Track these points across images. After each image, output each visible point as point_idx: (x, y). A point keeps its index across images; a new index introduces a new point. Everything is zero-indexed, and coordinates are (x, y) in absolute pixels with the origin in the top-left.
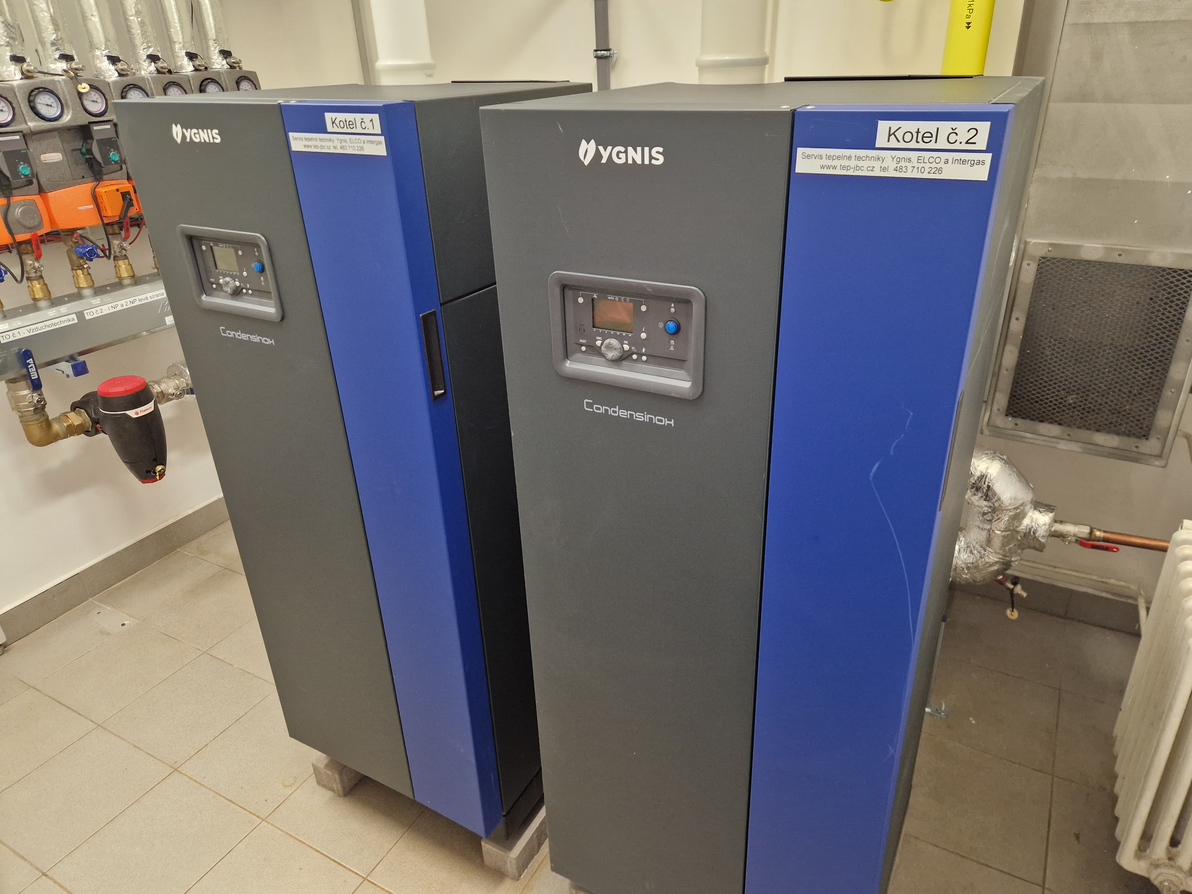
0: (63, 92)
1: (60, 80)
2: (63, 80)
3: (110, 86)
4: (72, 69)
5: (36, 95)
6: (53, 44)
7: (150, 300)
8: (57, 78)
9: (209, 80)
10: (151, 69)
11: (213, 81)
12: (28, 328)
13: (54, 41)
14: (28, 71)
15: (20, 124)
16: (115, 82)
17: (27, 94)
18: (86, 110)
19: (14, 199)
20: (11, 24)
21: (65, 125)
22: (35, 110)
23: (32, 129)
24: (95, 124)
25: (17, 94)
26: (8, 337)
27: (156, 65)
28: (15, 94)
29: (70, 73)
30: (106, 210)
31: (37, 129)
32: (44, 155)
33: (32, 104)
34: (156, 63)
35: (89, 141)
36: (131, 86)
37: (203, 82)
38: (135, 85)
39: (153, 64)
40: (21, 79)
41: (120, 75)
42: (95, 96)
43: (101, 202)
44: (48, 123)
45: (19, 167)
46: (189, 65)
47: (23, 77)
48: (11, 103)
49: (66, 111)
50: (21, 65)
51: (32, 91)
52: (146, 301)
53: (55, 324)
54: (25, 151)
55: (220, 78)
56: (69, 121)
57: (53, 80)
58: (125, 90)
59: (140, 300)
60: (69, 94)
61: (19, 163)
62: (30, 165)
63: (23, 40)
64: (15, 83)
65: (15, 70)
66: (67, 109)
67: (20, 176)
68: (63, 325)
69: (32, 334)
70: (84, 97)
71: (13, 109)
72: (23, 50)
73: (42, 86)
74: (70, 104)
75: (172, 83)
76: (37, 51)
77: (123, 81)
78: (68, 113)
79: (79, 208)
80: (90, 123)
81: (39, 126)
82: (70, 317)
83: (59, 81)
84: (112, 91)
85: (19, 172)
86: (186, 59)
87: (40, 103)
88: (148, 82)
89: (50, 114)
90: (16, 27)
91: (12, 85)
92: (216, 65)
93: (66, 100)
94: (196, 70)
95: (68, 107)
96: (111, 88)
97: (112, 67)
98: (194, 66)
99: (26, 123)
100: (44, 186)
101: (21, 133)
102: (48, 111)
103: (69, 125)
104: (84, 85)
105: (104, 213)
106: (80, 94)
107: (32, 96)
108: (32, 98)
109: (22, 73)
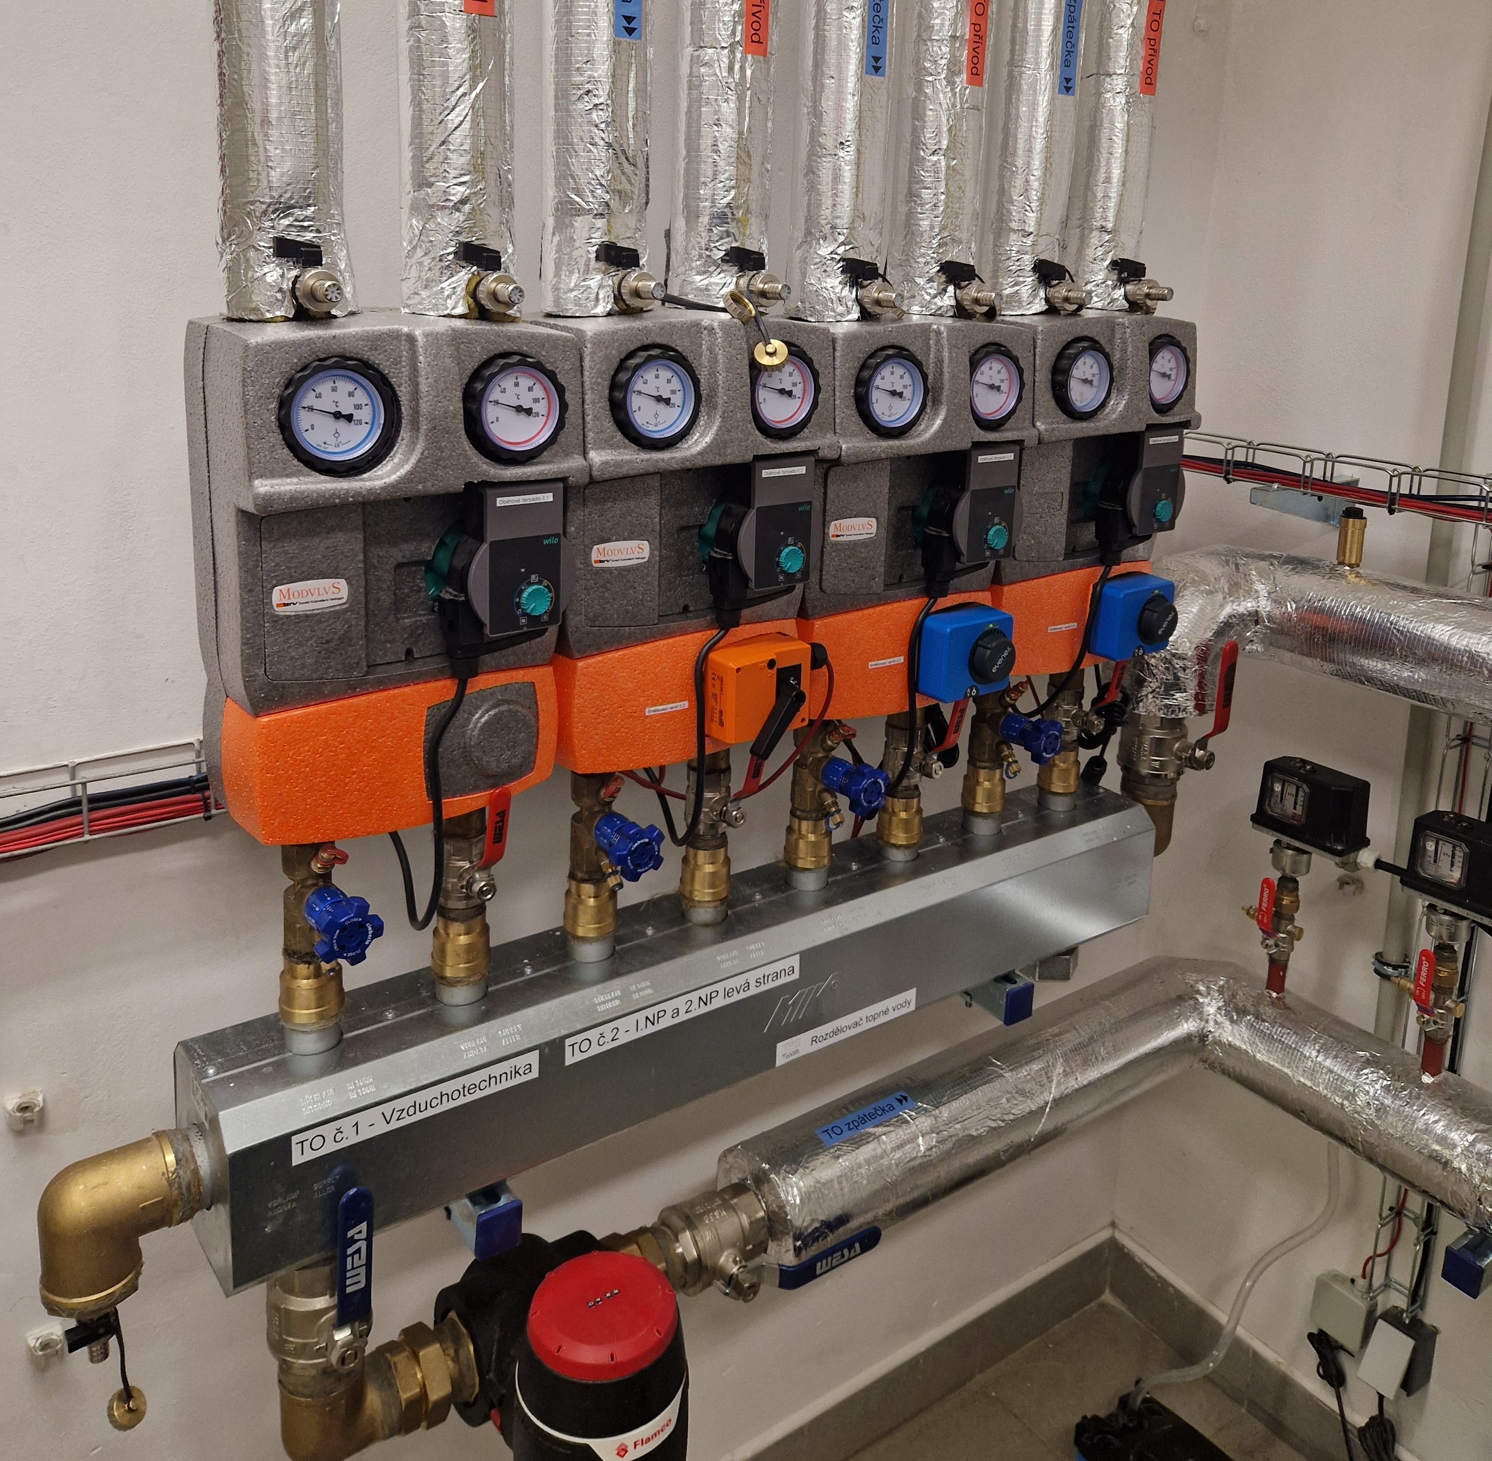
0: (714, 360)
1: (716, 324)
2: (722, 324)
3: (834, 350)
4: (751, 292)
5: (638, 367)
6: (721, 218)
7: (754, 991)
8: (706, 318)
9: (1086, 344)
10: (940, 304)
11: (1093, 345)
12: (387, 1108)
13: (727, 210)
14: (637, 293)
15: (567, 454)
16: (851, 338)
17: (615, 363)
18: (757, 418)
19: (481, 683)
20: (630, 153)
21: (688, 465)
22: (622, 415)
23: (595, 473)
24: (766, 463)
25: (587, 363)
26: (318, 1142)
27: (958, 291)
28: (581, 360)
29: (746, 306)
30: (721, 723)
31: (611, 472)
32: (601, 546)
33: (618, 395)
34: (960, 288)
35: (736, 509)
36: (890, 352)
37: (1067, 346)
38: (903, 349)
39: (951, 289)
40: (609, 314)
41: (866, 316)
42: (792, 378)
43: (715, 695)
44: (644, 456)
45: (522, 591)
46: (1035, 296)
47: (617, 308)
48: (561, 390)
49: (702, 421)
50: (621, 274)
51: (631, 355)
52: (743, 995)
53: (469, 1090)
54: (556, 541)
55: (1111, 340)
56: (701, 453)
57: (697, 325)
58: (872, 361)
59: (727, 994)
60: (728, 370)
61: (527, 576)
62: (555, 585)
63: (647, 203)
64: (589, 327)
65: (601, 287)
66: (708, 414)
67: (517, 619)
68: (495, 1089)
69: (395, 1125)
70: (764, 379)
71: (564, 407)
72: (638, 229)
73: (659, 340)
74: (721, 398)
75: (994, 347)
76: (668, 234)
77: (872, 335)
78: (708, 426)
79: (649, 711)
80: (757, 458)
81: (617, 465)
82: (520, 1061)
83: (711, 330)
84: (837, 363)
85: (518, 605)
86: (1030, 279)
87: (640, 393)
88: (938, 342)
89: (656, 425)
90: (641, 162)
91: (580, 333)
92: (1095, 299)
93: (713, 390)
94: (1052, 310)
95: (713, 407)
96: (838, 354)
97: (849, 294)
98: (1047, 300)
99: (585, 454)
100: (572, 639)
101: (561, 485)
102: (656, 415)
103: (700, 463)
104: (776, 344)
105: (713, 728)
106: (756, 369)
107: (627, 369)
108: (623, 377)
109: (618, 298)
